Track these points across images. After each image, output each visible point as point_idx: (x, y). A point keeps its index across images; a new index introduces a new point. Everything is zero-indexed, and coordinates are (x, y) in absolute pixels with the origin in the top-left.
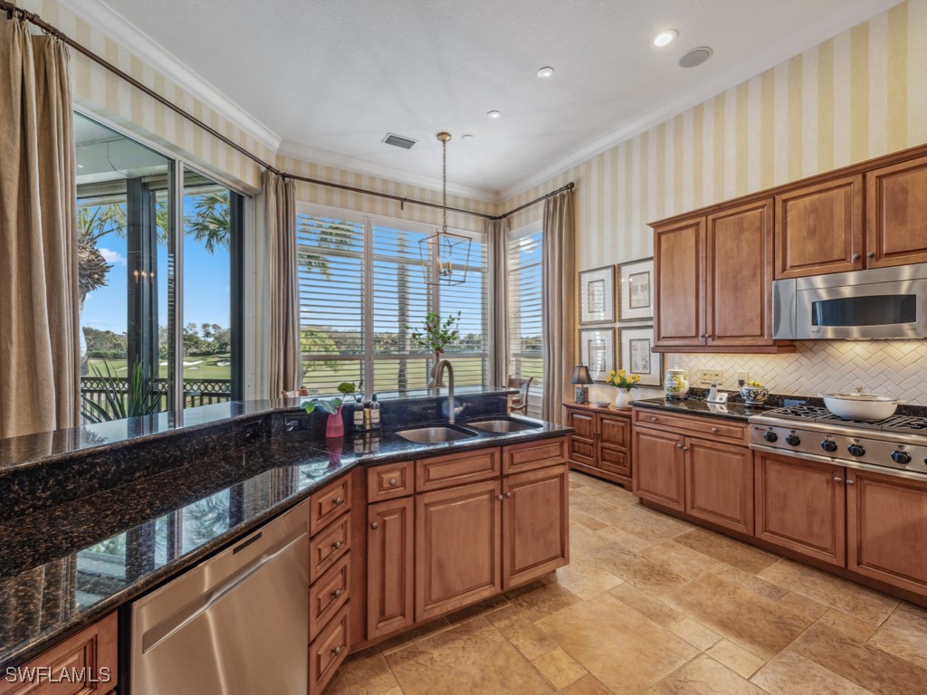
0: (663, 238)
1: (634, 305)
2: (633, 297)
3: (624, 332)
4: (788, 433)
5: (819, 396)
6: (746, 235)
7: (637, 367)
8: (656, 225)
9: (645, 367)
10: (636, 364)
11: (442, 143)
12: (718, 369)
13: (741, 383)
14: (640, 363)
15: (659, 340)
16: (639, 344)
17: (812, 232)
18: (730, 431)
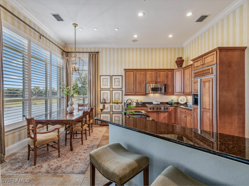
0: (127, 72)
1: (115, 85)
2: (115, 83)
3: (113, 91)
4: (153, 108)
5: (152, 102)
6: (142, 75)
7: (116, 99)
8: (125, 70)
9: (118, 99)
10: (116, 98)
11: (74, 27)
12: (133, 98)
13: (137, 101)
14: (117, 98)
15: (126, 93)
16: (117, 94)
17: (151, 77)
18: (144, 109)
